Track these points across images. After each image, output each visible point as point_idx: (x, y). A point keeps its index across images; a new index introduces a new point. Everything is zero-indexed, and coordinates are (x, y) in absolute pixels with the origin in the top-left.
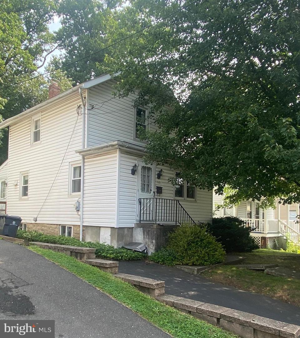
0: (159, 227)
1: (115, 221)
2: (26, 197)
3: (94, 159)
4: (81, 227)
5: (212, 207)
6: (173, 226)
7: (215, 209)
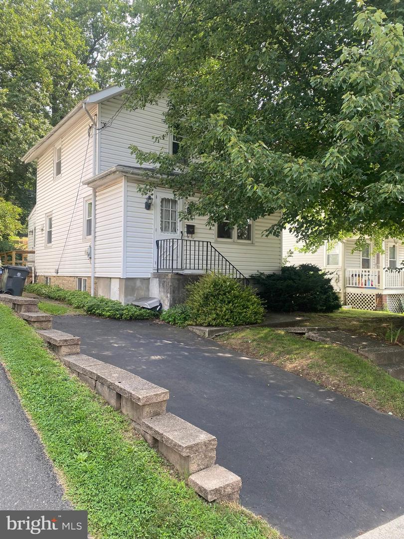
0: (177, 277)
1: (121, 269)
2: (50, 244)
3: (104, 191)
4: (92, 278)
5: (281, 251)
6: (201, 276)
7: (287, 255)
